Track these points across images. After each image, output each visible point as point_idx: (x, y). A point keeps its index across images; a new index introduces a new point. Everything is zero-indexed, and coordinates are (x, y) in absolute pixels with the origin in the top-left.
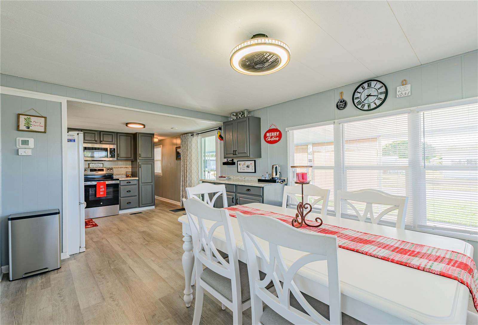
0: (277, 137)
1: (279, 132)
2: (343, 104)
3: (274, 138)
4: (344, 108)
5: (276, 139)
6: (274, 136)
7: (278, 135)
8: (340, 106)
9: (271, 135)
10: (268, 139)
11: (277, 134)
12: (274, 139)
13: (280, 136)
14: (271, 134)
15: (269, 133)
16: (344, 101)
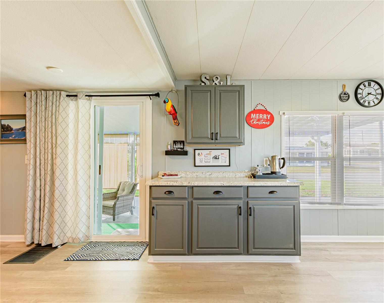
0: (267, 120)
1: (270, 115)
2: (347, 96)
3: (263, 121)
4: (347, 100)
5: (266, 123)
6: (263, 119)
7: (269, 118)
8: (343, 98)
9: (259, 117)
10: (253, 122)
11: (267, 117)
12: (263, 123)
13: (272, 120)
14: (259, 115)
15: (255, 115)
16: (348, 94)
